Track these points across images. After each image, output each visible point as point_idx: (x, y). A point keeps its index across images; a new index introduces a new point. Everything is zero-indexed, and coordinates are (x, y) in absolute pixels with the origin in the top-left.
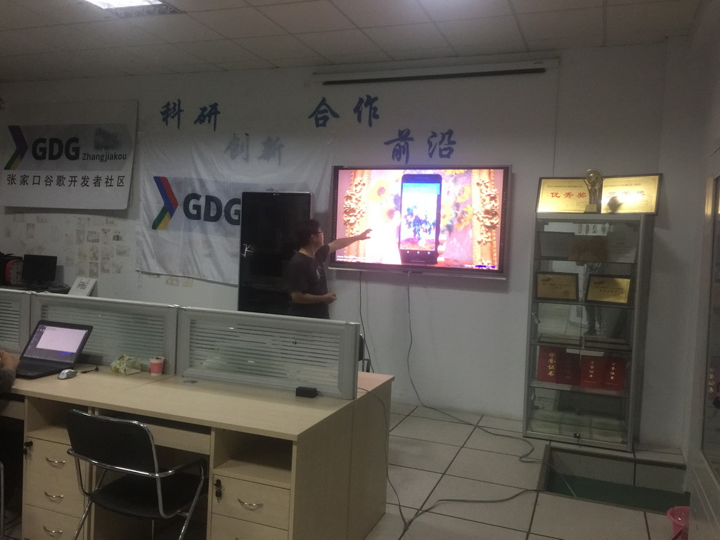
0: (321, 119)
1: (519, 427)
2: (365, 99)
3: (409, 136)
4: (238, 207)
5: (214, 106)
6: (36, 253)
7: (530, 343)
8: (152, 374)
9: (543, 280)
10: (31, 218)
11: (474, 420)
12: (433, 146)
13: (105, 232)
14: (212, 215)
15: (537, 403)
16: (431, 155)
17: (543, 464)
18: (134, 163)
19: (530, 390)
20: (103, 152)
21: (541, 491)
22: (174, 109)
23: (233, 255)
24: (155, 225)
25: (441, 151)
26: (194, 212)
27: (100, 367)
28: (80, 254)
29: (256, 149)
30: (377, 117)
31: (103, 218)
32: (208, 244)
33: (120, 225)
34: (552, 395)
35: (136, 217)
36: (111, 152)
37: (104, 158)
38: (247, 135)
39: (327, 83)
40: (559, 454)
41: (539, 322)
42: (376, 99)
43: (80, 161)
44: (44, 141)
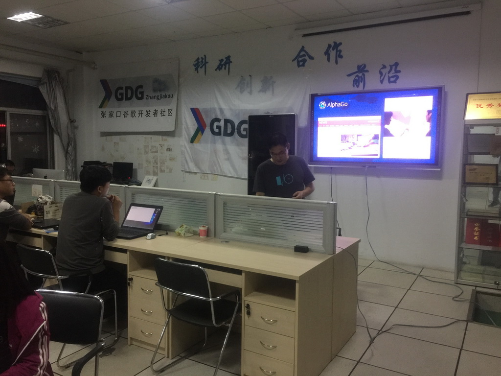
0: (301, 61)
1: (452, 277)
2: (333, 45)
3: (366, 69)
4: (246, 126)
5: (228, 58)
6: (120, 161)
7: (460, 215)
8: (201, 237)
9: (470, 170)
10: (116, 138)
11: (417, 271)
12: (384, 75)
13: (161, 146)
14: (229, 132)
15: (464, 260)
16: (382, 82)
17: (471, 302)
18: (178, 99)
19: (460, 250)
20: (158, 94)
21: (470, 321)
22: (202, 61)
23: (244, 159)
24: (192, 141)
25: (389, 78)
26: (217, 130)
27: (168, 232)
28: (147, 161)
29: (257, 85)
30: (341, 57)
31: (160, 137)
32: (227, 151)
33: (170, 141)
34: (477, 254)
35: (180, 136)
36: (164, 94)
37: (159, 98)
38: (250, 76)
39: (305, 35)
40: (483, 296)
41: (467, 200)
42: (341, 44)
43: (144, 100)
44: (121, 88)
